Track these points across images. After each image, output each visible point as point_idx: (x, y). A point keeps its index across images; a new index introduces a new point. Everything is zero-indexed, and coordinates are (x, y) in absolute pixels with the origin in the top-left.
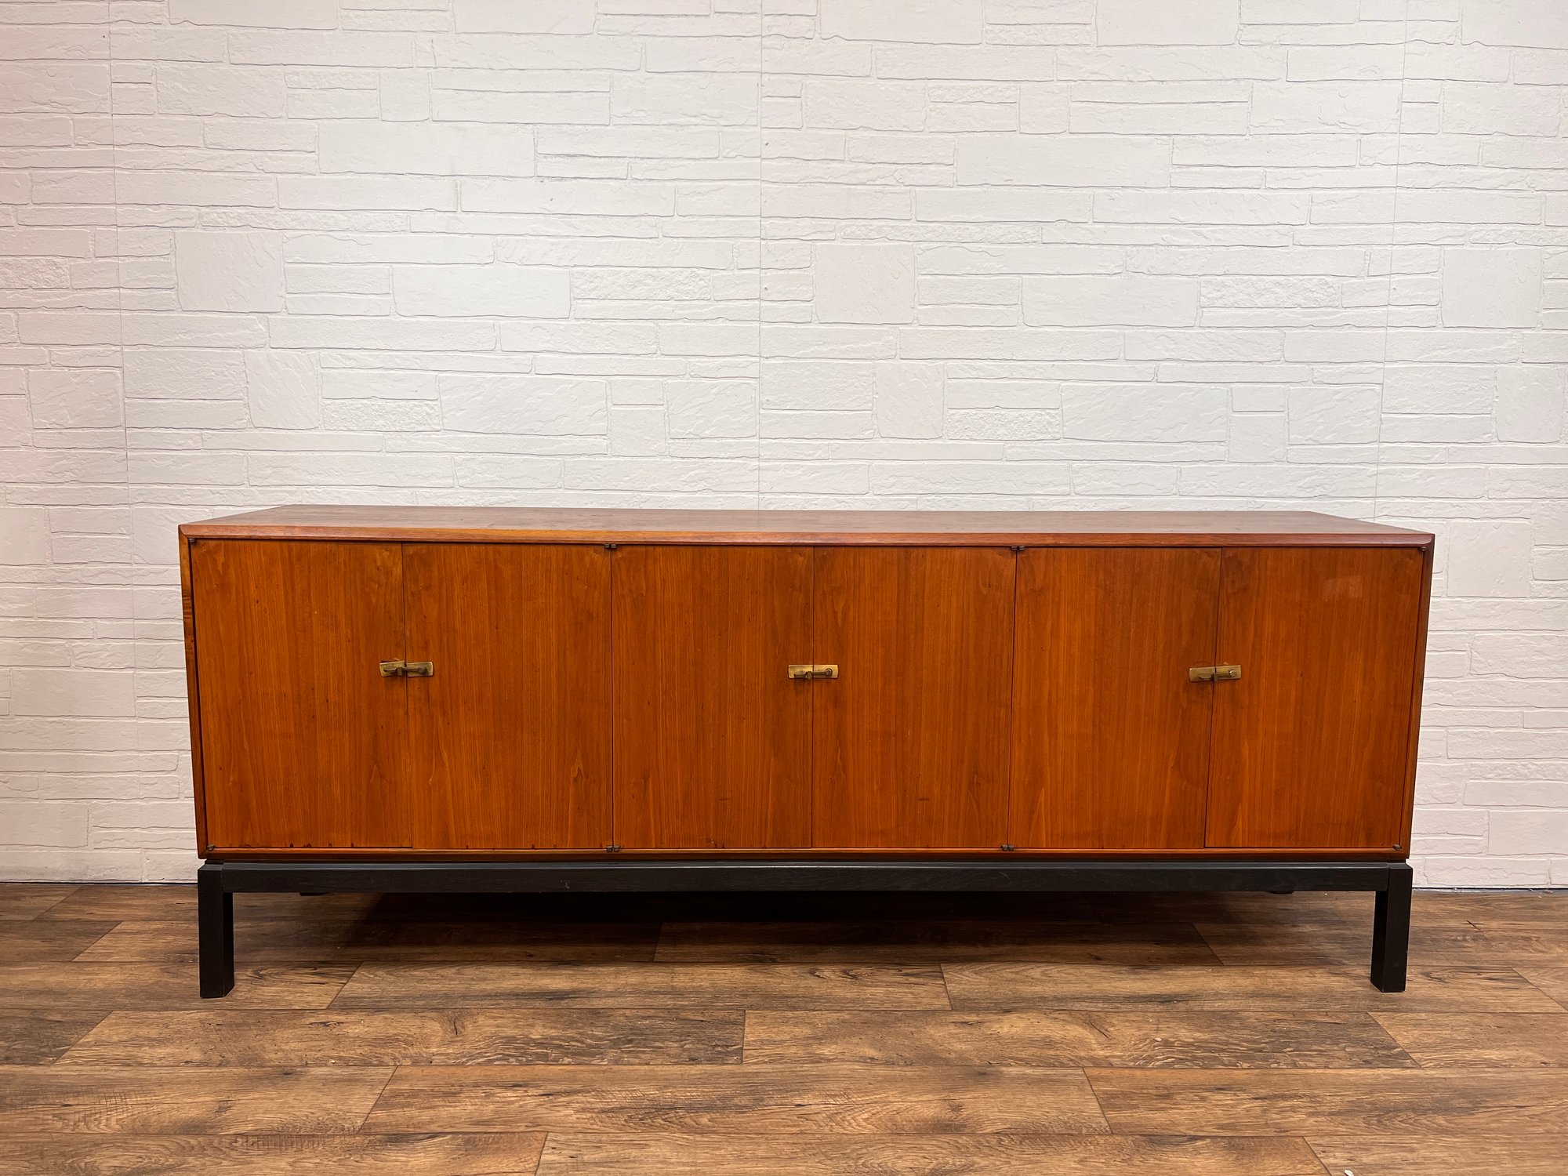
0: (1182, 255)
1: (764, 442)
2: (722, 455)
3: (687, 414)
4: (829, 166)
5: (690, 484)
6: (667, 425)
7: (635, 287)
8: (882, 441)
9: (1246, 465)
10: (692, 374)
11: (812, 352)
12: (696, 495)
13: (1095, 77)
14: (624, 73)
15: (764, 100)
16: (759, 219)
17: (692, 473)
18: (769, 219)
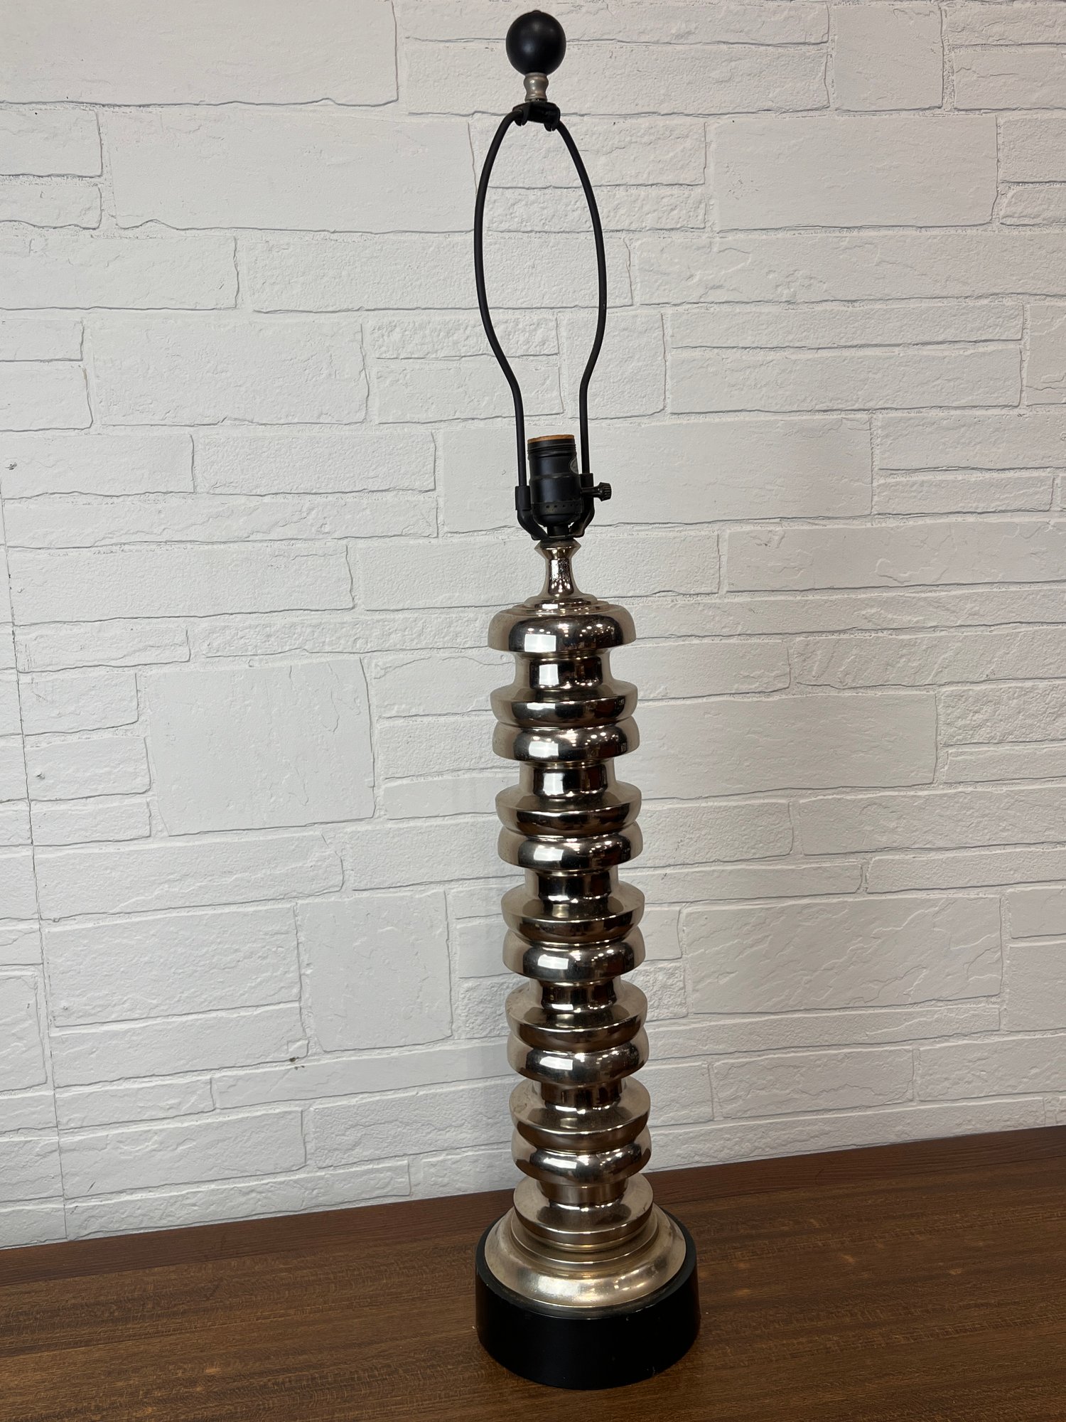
0: (905, 646)
1: (65, 1095)
4: (159, 507)
8: (326, 1060)
11: (158, 898)
13: (717, 295)
16: (8, 630)
18: (32, 627)
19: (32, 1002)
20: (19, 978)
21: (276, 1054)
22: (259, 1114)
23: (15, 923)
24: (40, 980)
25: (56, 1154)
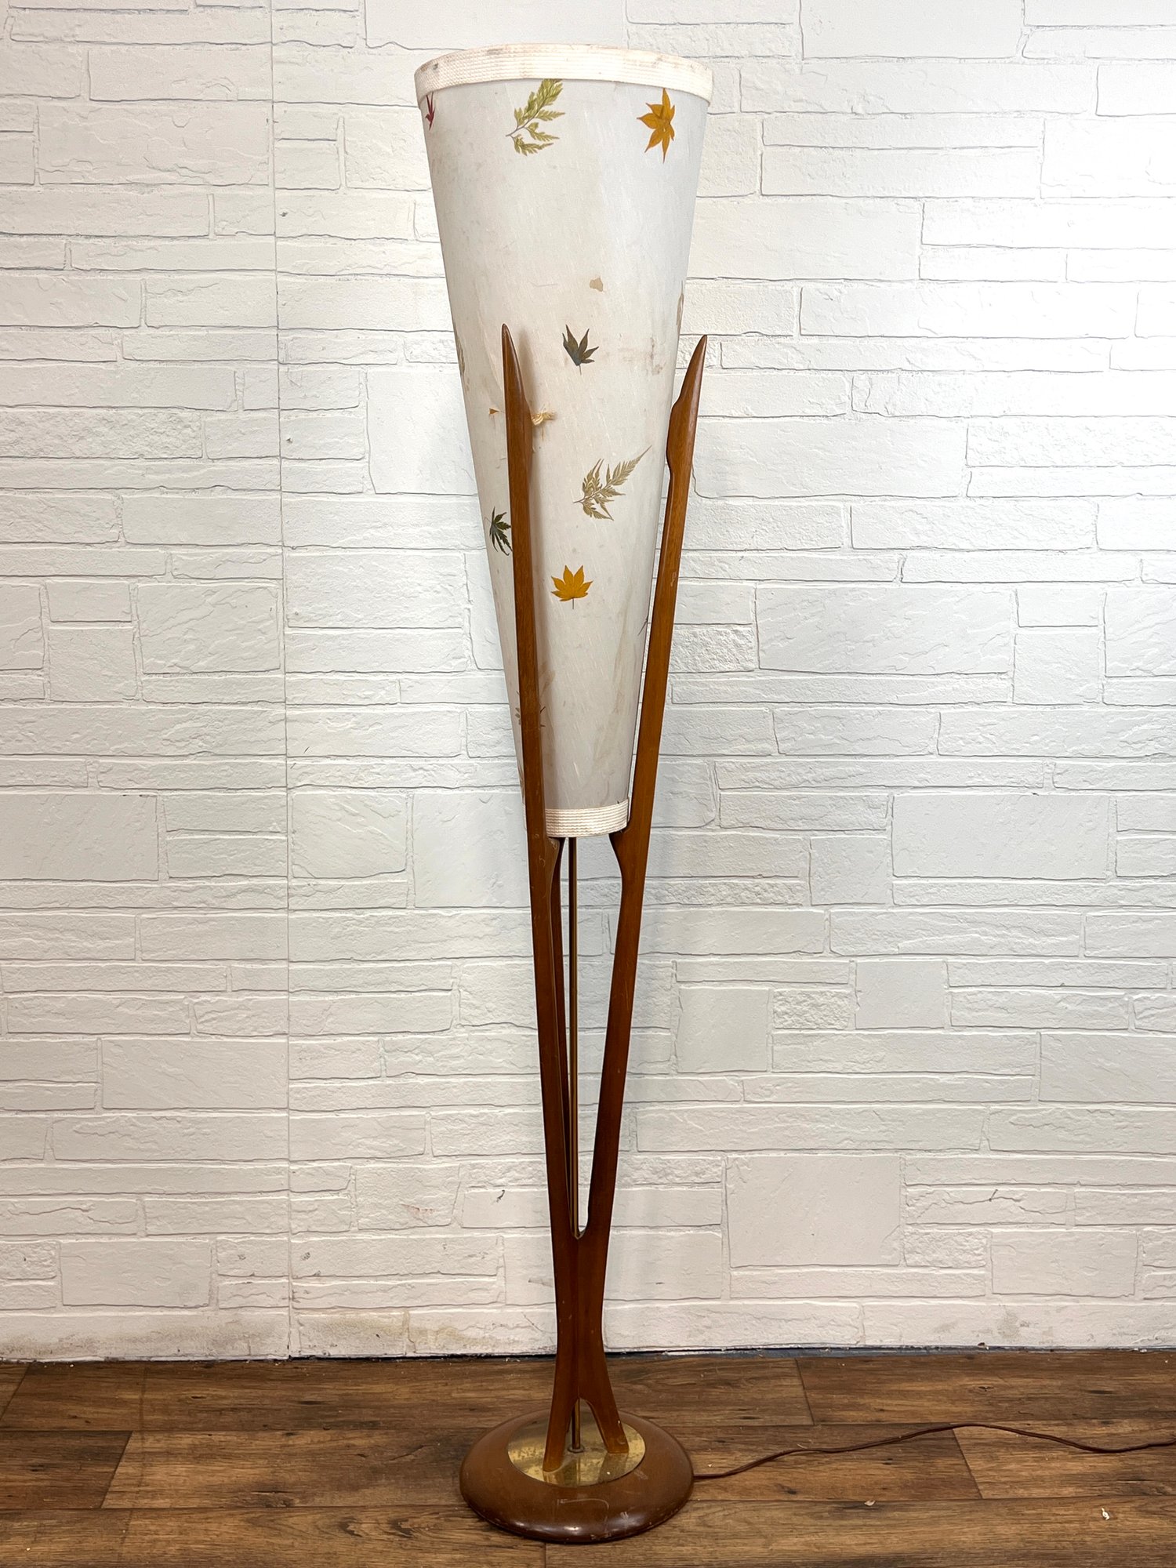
0: (940, 384)
1: (291, 678)
2: (227, 699)
3: (170, 636)
4: (382, 249)
5: (177, 744)
6: (138, 652)
7: (82, 438)
8: (480, 675)
9: (1040, 709)
10: (175, 573)
12: (187, 761)
13: (799, 107)
14: (56, 103)
15: (278, 144)
16: (274, 332)
17: (178, 727)
18: (290, 332)
19: (274, 607)
20: (265, 588)
21: (443, 666)
22: (429, 710)
23: (265, 547)
24: (280, 591)
25: (283, 723)
